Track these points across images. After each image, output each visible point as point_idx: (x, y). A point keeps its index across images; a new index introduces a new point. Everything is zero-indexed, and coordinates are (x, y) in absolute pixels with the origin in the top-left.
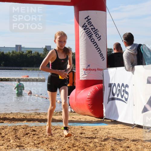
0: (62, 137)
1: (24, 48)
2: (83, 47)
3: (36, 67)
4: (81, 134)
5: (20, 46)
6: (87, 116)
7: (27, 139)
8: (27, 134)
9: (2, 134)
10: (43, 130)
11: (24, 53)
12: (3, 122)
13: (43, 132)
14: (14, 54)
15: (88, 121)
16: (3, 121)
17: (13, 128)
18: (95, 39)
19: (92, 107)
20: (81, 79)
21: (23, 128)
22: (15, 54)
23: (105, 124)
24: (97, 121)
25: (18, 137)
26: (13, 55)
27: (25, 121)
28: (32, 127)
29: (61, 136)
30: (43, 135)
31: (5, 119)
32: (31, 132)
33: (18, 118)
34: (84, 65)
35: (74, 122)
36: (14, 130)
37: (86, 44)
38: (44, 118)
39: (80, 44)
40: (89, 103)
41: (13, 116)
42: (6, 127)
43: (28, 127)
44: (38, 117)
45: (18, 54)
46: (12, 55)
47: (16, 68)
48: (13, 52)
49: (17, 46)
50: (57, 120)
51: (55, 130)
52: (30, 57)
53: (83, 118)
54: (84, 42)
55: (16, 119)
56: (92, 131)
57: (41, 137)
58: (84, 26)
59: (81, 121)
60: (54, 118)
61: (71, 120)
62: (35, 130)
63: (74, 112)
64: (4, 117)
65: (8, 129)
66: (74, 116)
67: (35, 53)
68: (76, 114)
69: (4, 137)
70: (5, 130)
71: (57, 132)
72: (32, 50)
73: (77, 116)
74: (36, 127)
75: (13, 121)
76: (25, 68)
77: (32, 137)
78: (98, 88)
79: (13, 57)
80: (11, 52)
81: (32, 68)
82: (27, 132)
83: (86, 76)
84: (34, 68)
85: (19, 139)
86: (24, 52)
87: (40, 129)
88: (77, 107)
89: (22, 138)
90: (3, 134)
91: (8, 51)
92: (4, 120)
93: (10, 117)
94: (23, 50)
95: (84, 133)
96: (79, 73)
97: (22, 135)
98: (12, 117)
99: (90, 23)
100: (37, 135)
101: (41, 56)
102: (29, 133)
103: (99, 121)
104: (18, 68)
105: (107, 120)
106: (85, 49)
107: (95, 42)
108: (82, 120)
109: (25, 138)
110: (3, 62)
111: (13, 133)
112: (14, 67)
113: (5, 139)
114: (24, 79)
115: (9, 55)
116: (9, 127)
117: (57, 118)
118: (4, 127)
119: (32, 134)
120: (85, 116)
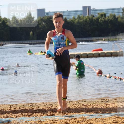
3: (112, 36)
5: (89, 7)
12: (54, 115)
14: (81, 19)
16: (54, 113)
21: (78, 122)
26: (80, 21)
28: (91, 120)
33: (75, 108)
38: (111, 107)
42: (56, 121)
43: (86, 120)
44: (103, 105)
46: (78, 22)
49: (84, 8)
51: (122, 122)
52: (103, 22)
55: (72, 109)
67: (109, 16)
72: (105, 12)
74: (97, 120)
75: (67, 112)
76: (97, 38)
79: (79, 24)
80: (76, 17)
81: (107, 38)
84: (109, 38)
86: (95, 15)
91: (73, 16)
94: (92, 13)
101: (119, 20)
104: (87, 39)
112: (82, 37)
114: (93, 54)
115: (74, 22)
116: (59, 121)
118: (52, 121)
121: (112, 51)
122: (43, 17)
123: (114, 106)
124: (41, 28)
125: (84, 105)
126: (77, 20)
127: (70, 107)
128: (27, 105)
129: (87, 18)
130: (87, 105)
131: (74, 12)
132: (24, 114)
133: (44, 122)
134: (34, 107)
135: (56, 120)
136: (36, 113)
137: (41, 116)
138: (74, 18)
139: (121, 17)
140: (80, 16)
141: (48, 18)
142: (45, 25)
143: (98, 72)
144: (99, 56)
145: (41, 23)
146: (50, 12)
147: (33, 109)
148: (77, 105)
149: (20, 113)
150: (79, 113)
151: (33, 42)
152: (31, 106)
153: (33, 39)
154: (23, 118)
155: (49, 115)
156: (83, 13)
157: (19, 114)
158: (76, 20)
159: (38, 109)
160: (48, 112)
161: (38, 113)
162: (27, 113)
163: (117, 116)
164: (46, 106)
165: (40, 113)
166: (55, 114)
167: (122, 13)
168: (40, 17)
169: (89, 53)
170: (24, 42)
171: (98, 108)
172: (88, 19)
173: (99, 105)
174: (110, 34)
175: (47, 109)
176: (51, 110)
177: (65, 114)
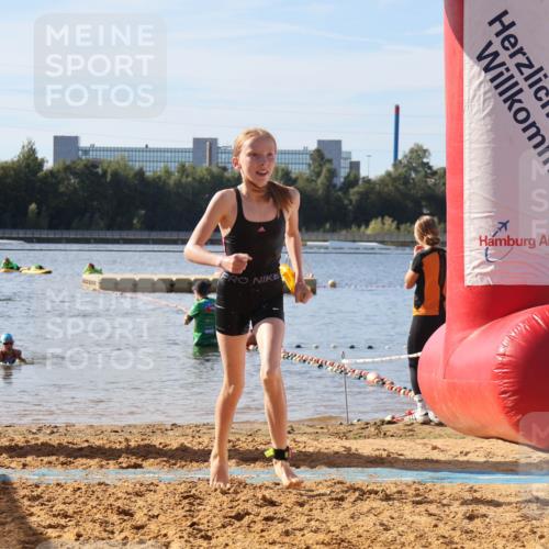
0: (387, 529)
1: (227, 151)
2: (477, 146)
5: (213, 142)
7: (240, 537)
8: (239, 517)
9: (137, 516)
11: (228, 174)
12: (140, 466)
14: (187, 176)
15: (499, 463)
16: (139, 462)
17: (182, 488)
18: (529, 109)
19: (516, 403)
20: (469, 281)
21: (224, 493)
22: (190, 179)
25: (201, 527)
26: (184, 180)
28: (260, 487)
29: (382, 524)
30: (309, 521)
31: (146, 452)
32: (256, 510)
33: (201, 447)
34: (483, 223)
35: (437, 465)
36: (185, 498)
37: (491, 130)
38: (311, 450)
39: (466, 132)
40: (505, 383)
41: (182, 440)
42: (152, 487)
43: (245, 487)
45: (202, 179)
46: (179, 184)
48: (183, 169)
49: (197, 141)
50: (368, 457)
53: (477, 449)
54: (482, 122)
55: (195, 452)
57: (301, 530)
58: (487, 53)
59: (468, 462)
60: (353, 451)
61: (426, 460)
62: (274, 499)
63: (440, 424)
64: (145, 446)
65: (159, 496)
66: (439, 443)
68: (448, 430)
69: (142, 527)
70: (150, 497)
71: (365, 510)
73: (451, 442)
75: (182, 459)
77: (262, 531)
78: (543, 319)
79: (180, 190)
80: (173, 167)
82: (241, 508)
83: (491, 267)
85: (207, 538)
86: (229, 166)
88: (450, 404)
89: (218, 533)
90: (140, 518)
91: (162, 165)
92: (145, 458)
93: (168, 443)
94: (223, 159)
95: (485, 516)
96: (463, 257)
97: (218, 522)
98: (175, 445)
99: (512, 40)
100: (283, 520)
102: (248, 514)
106: (489, 153)
107: (533, 124)
108: (472, 457)
109: (230, 534)
110: (143, 212)
111: (181, 513)
113: (147, 538)
115: (164, 182)
116: (162, 485)
117: (366, 447)
118: (142, 485)
119: (259, 518)
120: (486, 441)
122: (74, 162)
123: (320, 446)
124: (62, 194)
126: (176, 176)
129: (205, 172)
130: (238, 440)
131: (166, 154)
132: (46, 459)
133: (115, 487)
135: (152, 484)
136: (82, 456)
137: (102, 466)
138: (167, 171)
139: (305, 177)
140: (187, 164)
141: (85, 166)
142: (77, 186)
145: (63, 179)
146: (93, 146)
147: (71, 446)
149: (31, 454)
151: (37, 234)
153: (36, 226)
154: (44, 470)
155: (124, 465)
156: (194, 158)
157: (29, 459)
158: (173, 178)
159: (86, 444)
160: (120, 457)
162: (54, 458)
165: (97, 460)
166: (144, 464)
167: (309, 165)
168: (64, 163)
172: (209, 177)
175: (114, 446)
176: (129, 451)
177: (175, 464)
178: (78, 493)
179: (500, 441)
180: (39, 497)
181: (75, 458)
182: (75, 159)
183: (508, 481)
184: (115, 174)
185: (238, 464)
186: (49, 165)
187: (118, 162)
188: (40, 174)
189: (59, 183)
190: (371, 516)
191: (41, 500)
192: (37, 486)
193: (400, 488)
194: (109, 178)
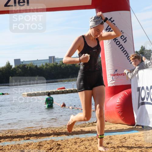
0: (86, 149)
1: (58, 59)
3: (72, 78)
4: (108, 144)
5: (54, 57)
6: (118, 124)
8: (51, 149)
10: (68, 144)
11: (58, 65)
12: (29, 139)
13: (68, 145)
14: (48, 66)
15: (119, 130)
16: (29, 138)
20: (109, 85)
21: (48, 144)
22: (49, 67)
23: (136, 131)
24: (129, 129)
26: (47, 67)
27: (52, 136)
28: (58, 141)
29: (85, 147)
33: (45, 133)
36: (38, 146)
39: (105, 48)
40: (119, 110)
42: (31, 144)
45: (52, 66)
46: (46, 68)
47: (51, 81)
48: (46, 64)
49: (50, 57)
50: (86, 131)
51: (81, 142)
53: (114, 127)
55: (44, 134)
56: (120, 140)
58: (108, 28)
60: (83, 130)
62: (60, 144)
70: (30, 146)
73: (108, 125)
74: (62, 141)
75: (40, 136)
76: (61, 80)
78: (127, 93)
79: (47, 70)
80: (44, 64)
81: (68, 79)
82: (51, 147)
83: (114, 81)
84: (70, 79)
86: (58, 63)
87: (65, 143)
91: (42, 64)
92: (31, 137)
94: (56, 61)
95: (111, 143)
96: (107, 79)
98: (39, 133)
102: (53, 148)
103: (131, 128)
104: (53, 81)
105: (139, 127)
106: (111, 53)
107: (121, 45)
108: (112, 129)
110: (38, 76)
112: (49, 79)
114: (58, 92)
115: (43, 68)
116: (34, 143)
117: (86, 129)
118: (28, 144)
119: (56, 149)
120: (117, 125)
121: (72, 89)
123: (75, 130)
124: (18, 73)
125: (52, 131)
126: (45, 66)
127: (42, 133)
128: (8, 133)
129: (52, 65)
131: (42, 61)
132: (6, 140)
133: (22, 145)
134: (14, 134)
136: (15, 138)
137: (20, 140)
138: (43, 65)
140: (48, 63)
141: (23, 66)
142: (21, 71)
143: (62, 105)
144: (63, 93)
145: (17, 70)
146: (24, 61)
148: (47, 131)
150: (49, 137)
152: (11, 133)
155: (25, 139)
156: (49, 61)
157: (2, 140)
159: (17, 135)
160: (24, 137)
161: (17, 138)
162: (8, 139)
163: (77, 137)
164: (23, 133)
165: (19, 139)
168: (17, 65)
169: (55, 91)
170: (5, 84)
171: (63, 132)
173: (64, 130)
174: (70, 76)
175: (24, 135)
176: (27, 136)
177: (38, 138)
178: (12, 147)
179: (120, 124)
180: (2, 149)
181: (14, 139)
182: (20, 64)
183: (120, 134)
184: (30, 67)
185: (54, 136)
186: (13, 66)
187: (31, 64)
188: (11, 69)
189: (16, 71)
190: (84, 146)
191: (2, 150)
192: (2, 147)
193: (92, 138)
194: (29, 68)
